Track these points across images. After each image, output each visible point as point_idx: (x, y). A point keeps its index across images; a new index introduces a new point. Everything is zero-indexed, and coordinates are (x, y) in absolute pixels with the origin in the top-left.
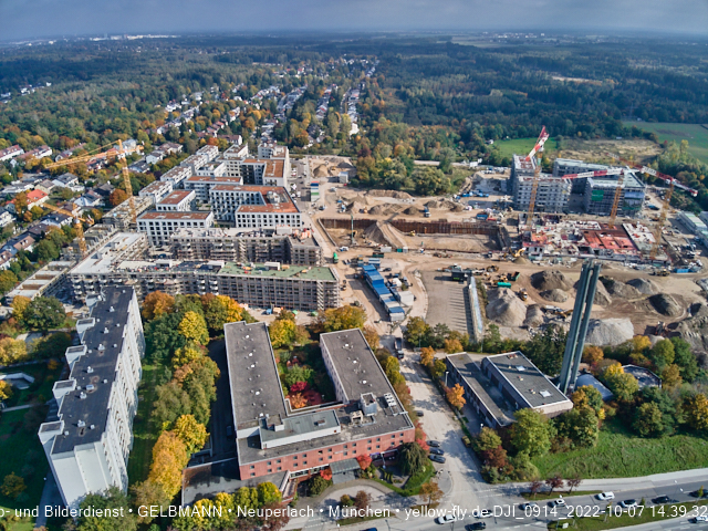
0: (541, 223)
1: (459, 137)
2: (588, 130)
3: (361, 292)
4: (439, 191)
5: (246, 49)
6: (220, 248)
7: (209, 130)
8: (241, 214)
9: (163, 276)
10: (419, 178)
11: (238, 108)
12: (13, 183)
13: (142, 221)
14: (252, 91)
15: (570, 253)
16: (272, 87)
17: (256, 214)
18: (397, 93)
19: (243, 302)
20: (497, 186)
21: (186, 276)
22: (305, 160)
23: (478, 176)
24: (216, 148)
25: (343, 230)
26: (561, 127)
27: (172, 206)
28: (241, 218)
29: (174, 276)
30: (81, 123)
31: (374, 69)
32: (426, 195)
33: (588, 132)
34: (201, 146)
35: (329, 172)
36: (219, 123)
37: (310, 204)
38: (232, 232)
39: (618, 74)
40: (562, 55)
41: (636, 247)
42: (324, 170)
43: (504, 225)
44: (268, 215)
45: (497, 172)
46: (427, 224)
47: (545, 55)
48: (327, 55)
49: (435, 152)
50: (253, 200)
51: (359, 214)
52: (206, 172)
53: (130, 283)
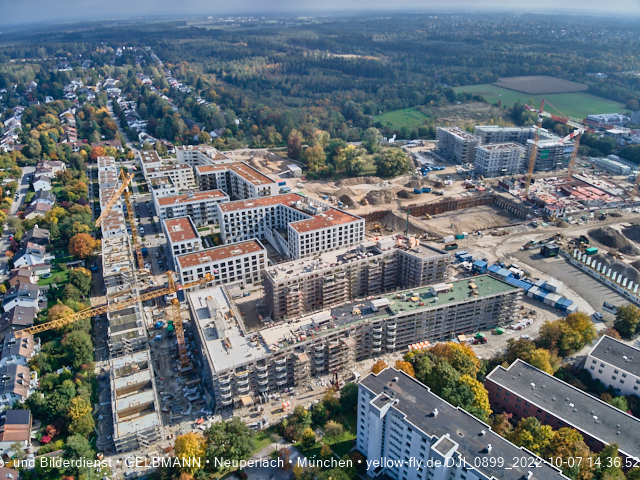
4: (403, 171)
8: (304, 234)
10: (387, 160)
13: (188, 270)
19: (423, 339)
20: (436, 159)
24: (114, 159)
27: (192, 241)
32: (392, 176)
36: (70, 129)
39: (379, 49)
40: (314, 36)
41: (611, 195)
43: (497, 193)
44: (331, 228)
45: (417, 145)
46: (436, 205)
50: (273, 214)
51: (362, 207)
52: (165, 190)
53: (303, 357)
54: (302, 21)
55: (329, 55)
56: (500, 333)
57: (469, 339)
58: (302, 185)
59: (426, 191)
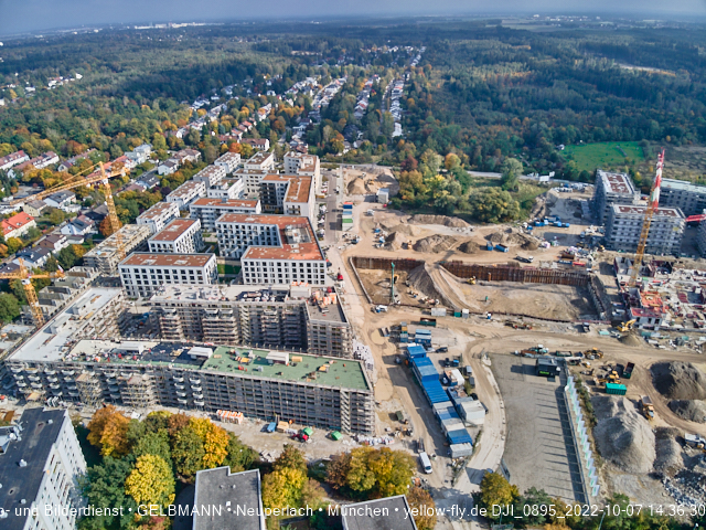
0: (648, 273)
1: (522, 140)
2: (678, 134)
3: (404, 390)
4: (504, 218)
5: (286, 37)
6: (214, 315)
7: (234, 133)
8: (249, 261)
9: (128, 369)
10: (479, 202)
11: (270, 105)
12: (5, 199)
13: (125, 267)
14: (287, 84)
15: (696, 326)
16: (309, 79)
17: (268, 261)
18: (445, 84)
19: (237, 409)
20: (578, 212)
21: (158, 369)
22: (338, 171)
23: (551, 195)
24: (238, 156)
25: (380, 272)
26: (645, 129)
27: (167, 244)
28: (249, 266)
29: (143, 370)
30: (96, 124)
31: (419, 57)
32: (487, 222)
33: (678, 136)
34: (221, 152)
35: (366, 186)
36: (246, 123)
37: (341, 233)
38: (232, 291)
40: (625, 40)
42: (359, 184)
43: (598, 274)
44: (283, 262)
45: (575, 190)
46: (491, 269)
47: (607, 41)
48: (370, 42)
49: (494, 161)
50: (268, 234)
51: (402, 250)
52: (219, 192)
53: (85, 376)
54: (643, 24)
55: (614, 64)
56: (334, 439)
57: (291, 430)
58: (373, 213)
59: (501, 249)
